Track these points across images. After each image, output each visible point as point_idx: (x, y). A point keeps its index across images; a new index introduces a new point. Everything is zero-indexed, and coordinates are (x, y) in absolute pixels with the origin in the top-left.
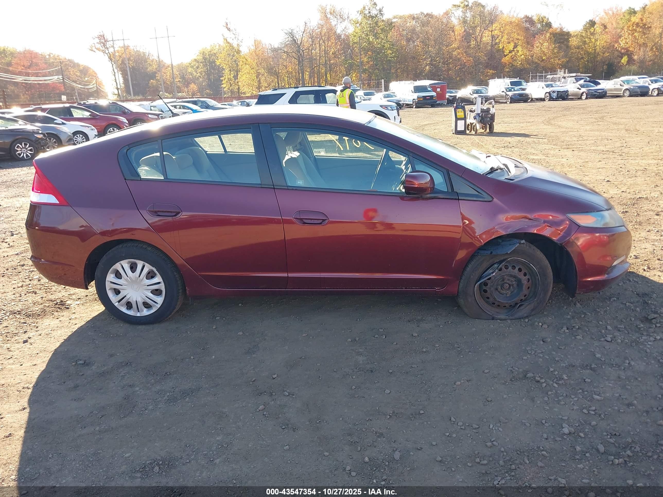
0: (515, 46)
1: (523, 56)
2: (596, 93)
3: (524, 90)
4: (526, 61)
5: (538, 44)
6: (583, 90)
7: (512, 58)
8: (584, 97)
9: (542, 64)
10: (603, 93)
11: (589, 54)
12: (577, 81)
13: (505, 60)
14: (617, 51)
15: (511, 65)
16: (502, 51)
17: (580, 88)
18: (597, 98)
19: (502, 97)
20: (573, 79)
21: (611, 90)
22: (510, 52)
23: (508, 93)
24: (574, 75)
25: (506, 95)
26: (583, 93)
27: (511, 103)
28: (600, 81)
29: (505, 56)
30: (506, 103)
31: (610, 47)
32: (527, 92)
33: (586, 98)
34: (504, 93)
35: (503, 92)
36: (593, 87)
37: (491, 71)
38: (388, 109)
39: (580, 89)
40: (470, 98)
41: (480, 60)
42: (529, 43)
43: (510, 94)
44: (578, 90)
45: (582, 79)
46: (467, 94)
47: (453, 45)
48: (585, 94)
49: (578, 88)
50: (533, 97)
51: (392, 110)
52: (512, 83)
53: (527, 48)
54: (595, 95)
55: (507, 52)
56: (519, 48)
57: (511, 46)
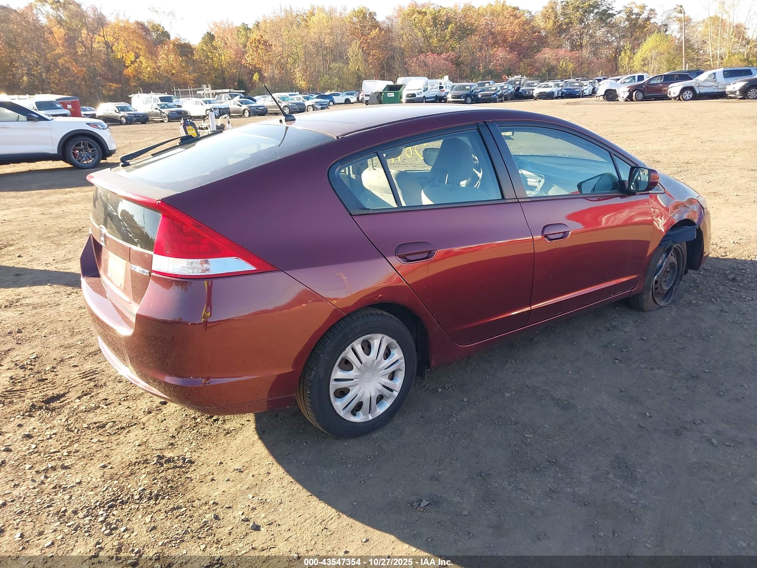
0: (137, 57)
1: (149, 69)
2: (258, 110)
3: (179, 106)
4: (153, 74)
5: (164, 56)
6: (244, 107)
7: (136, 70)
8: (247, 114)
9: (174, 79)
10: (265, 110)
11: (216, 70)
12: (232, 98)
13: (129, 71)
14: (246, 67)
15: (136, 78)
16: (121, 61)
17: (240, 104)
18: (259, 115)
19: (156, 115)
20: (227, 95)
21: (270, 107)
22: (132, 63)
23: (163, 110)
24: (227, 90)
25: (161, 112)
26: (245, 110)
27: (169, 121)
28: (256, 98)
29: (127, 67)
30: (162, 121)
31: (237, 64)
32: (183, 109)
33: (250, 116)
34: (157, 111)
35: (156, 109)
36: (252, 103)
37: (115, 85)
38: (99, 128)
39: (241, 106)
40: (117, 116)
41: (97, 70)
42: (152, 53)
43: (166, 111)
44: (239, 107)
45: (237, 95)
46: (112, 112)
47: (57, 51)
48: (247, 111)
49: (239, 105)
50: (192, 115)
51: (104, 129)
52: (162, 99)
53: (152, 59)
54: (258, 112)
55: (128, 63)
56: (142, 59)
57: (132, 57)
